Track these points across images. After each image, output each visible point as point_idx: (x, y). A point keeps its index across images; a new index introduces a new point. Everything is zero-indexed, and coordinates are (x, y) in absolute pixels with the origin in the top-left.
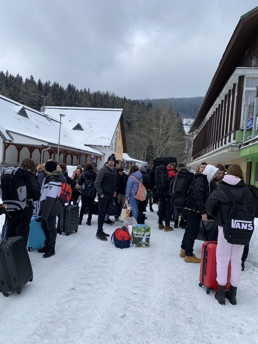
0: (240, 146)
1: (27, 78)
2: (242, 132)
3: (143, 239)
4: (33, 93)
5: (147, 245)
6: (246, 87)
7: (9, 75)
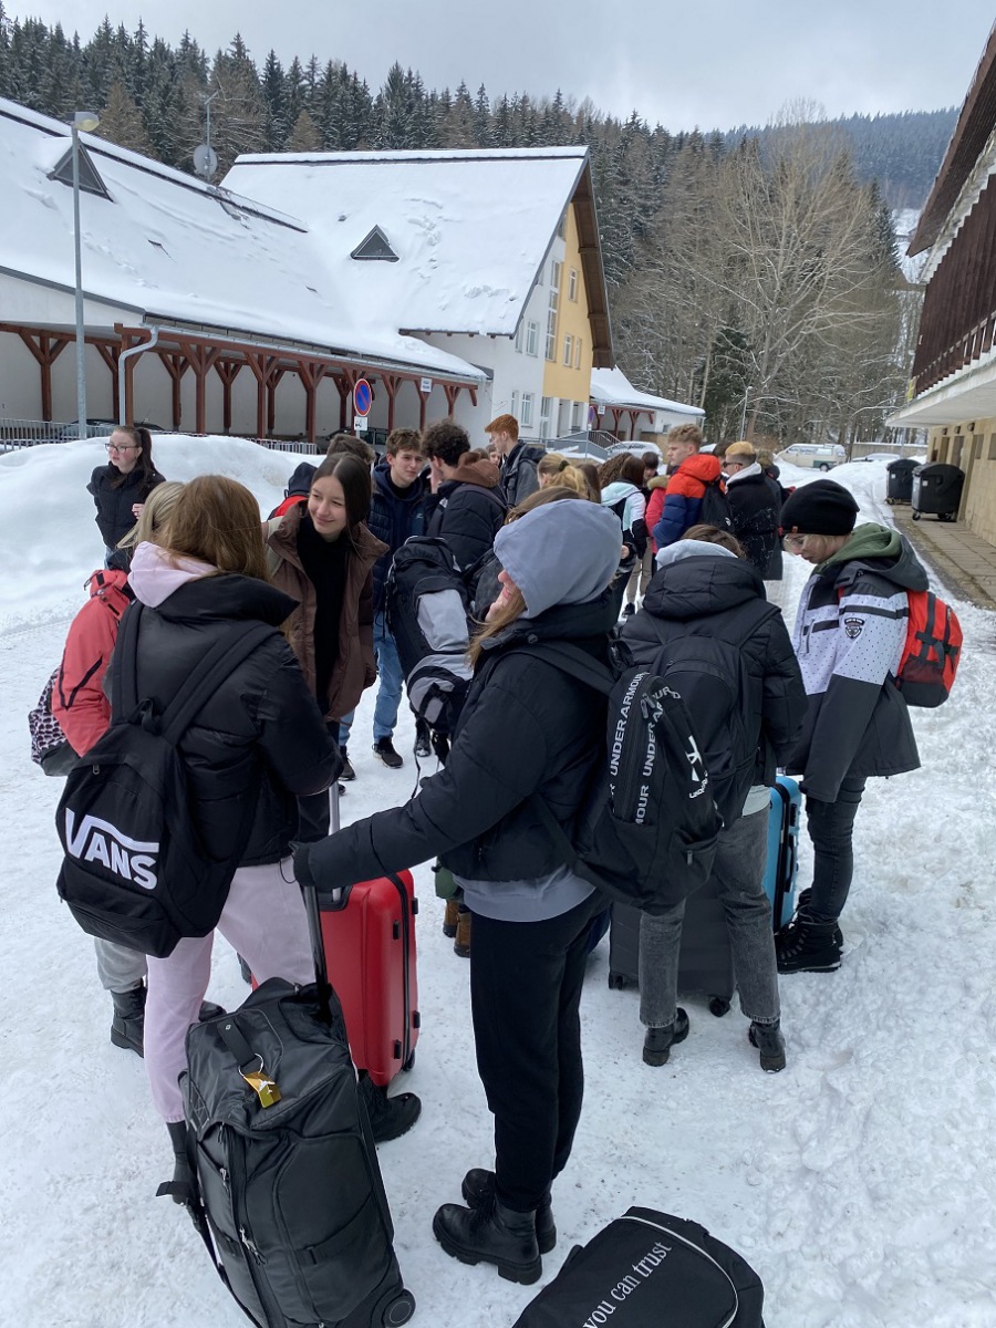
1: (220, 52)
4: (237, 113)
7: (150, 41)
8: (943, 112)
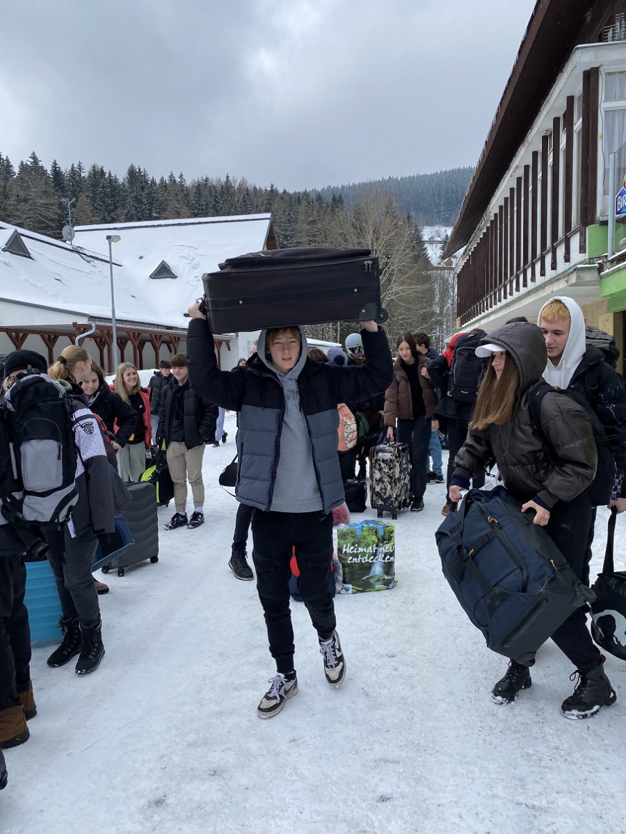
0: (601, 269)
1: (22, 162)
2: (604, 227)
3: (375, 565)
4: (41, 198)
5: (389, 584)
6: (606, 99)
8: (437, 173)
